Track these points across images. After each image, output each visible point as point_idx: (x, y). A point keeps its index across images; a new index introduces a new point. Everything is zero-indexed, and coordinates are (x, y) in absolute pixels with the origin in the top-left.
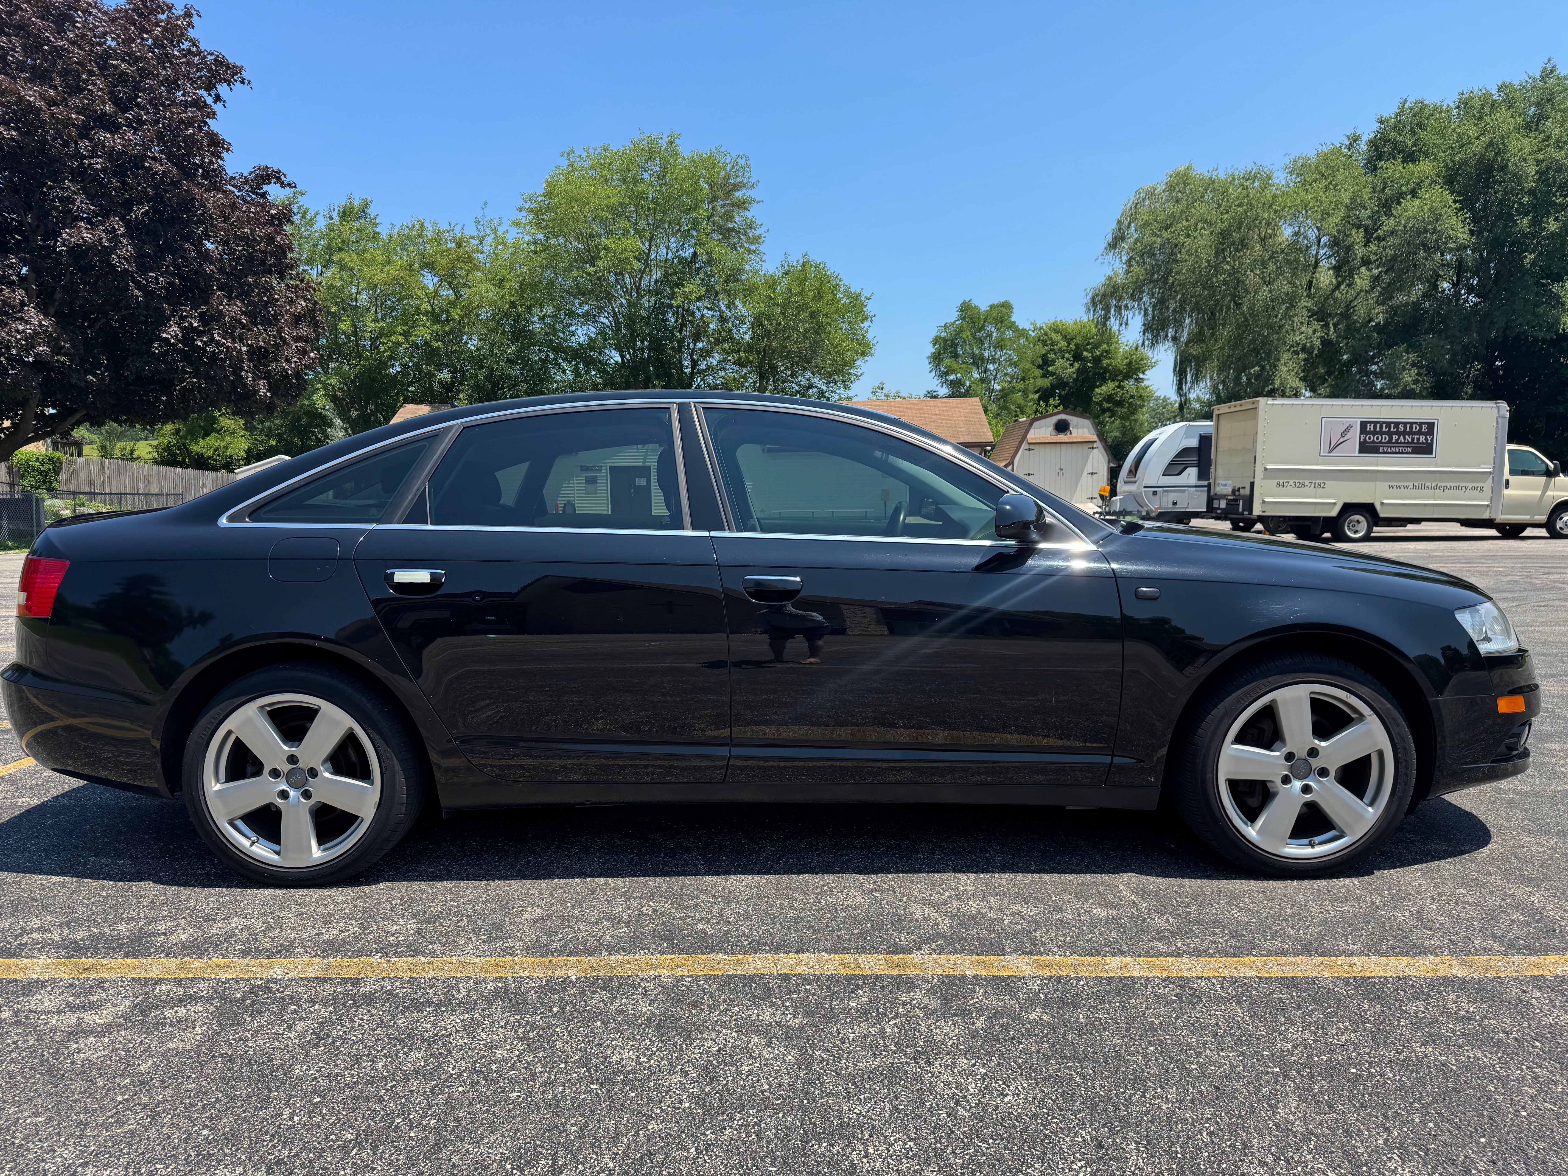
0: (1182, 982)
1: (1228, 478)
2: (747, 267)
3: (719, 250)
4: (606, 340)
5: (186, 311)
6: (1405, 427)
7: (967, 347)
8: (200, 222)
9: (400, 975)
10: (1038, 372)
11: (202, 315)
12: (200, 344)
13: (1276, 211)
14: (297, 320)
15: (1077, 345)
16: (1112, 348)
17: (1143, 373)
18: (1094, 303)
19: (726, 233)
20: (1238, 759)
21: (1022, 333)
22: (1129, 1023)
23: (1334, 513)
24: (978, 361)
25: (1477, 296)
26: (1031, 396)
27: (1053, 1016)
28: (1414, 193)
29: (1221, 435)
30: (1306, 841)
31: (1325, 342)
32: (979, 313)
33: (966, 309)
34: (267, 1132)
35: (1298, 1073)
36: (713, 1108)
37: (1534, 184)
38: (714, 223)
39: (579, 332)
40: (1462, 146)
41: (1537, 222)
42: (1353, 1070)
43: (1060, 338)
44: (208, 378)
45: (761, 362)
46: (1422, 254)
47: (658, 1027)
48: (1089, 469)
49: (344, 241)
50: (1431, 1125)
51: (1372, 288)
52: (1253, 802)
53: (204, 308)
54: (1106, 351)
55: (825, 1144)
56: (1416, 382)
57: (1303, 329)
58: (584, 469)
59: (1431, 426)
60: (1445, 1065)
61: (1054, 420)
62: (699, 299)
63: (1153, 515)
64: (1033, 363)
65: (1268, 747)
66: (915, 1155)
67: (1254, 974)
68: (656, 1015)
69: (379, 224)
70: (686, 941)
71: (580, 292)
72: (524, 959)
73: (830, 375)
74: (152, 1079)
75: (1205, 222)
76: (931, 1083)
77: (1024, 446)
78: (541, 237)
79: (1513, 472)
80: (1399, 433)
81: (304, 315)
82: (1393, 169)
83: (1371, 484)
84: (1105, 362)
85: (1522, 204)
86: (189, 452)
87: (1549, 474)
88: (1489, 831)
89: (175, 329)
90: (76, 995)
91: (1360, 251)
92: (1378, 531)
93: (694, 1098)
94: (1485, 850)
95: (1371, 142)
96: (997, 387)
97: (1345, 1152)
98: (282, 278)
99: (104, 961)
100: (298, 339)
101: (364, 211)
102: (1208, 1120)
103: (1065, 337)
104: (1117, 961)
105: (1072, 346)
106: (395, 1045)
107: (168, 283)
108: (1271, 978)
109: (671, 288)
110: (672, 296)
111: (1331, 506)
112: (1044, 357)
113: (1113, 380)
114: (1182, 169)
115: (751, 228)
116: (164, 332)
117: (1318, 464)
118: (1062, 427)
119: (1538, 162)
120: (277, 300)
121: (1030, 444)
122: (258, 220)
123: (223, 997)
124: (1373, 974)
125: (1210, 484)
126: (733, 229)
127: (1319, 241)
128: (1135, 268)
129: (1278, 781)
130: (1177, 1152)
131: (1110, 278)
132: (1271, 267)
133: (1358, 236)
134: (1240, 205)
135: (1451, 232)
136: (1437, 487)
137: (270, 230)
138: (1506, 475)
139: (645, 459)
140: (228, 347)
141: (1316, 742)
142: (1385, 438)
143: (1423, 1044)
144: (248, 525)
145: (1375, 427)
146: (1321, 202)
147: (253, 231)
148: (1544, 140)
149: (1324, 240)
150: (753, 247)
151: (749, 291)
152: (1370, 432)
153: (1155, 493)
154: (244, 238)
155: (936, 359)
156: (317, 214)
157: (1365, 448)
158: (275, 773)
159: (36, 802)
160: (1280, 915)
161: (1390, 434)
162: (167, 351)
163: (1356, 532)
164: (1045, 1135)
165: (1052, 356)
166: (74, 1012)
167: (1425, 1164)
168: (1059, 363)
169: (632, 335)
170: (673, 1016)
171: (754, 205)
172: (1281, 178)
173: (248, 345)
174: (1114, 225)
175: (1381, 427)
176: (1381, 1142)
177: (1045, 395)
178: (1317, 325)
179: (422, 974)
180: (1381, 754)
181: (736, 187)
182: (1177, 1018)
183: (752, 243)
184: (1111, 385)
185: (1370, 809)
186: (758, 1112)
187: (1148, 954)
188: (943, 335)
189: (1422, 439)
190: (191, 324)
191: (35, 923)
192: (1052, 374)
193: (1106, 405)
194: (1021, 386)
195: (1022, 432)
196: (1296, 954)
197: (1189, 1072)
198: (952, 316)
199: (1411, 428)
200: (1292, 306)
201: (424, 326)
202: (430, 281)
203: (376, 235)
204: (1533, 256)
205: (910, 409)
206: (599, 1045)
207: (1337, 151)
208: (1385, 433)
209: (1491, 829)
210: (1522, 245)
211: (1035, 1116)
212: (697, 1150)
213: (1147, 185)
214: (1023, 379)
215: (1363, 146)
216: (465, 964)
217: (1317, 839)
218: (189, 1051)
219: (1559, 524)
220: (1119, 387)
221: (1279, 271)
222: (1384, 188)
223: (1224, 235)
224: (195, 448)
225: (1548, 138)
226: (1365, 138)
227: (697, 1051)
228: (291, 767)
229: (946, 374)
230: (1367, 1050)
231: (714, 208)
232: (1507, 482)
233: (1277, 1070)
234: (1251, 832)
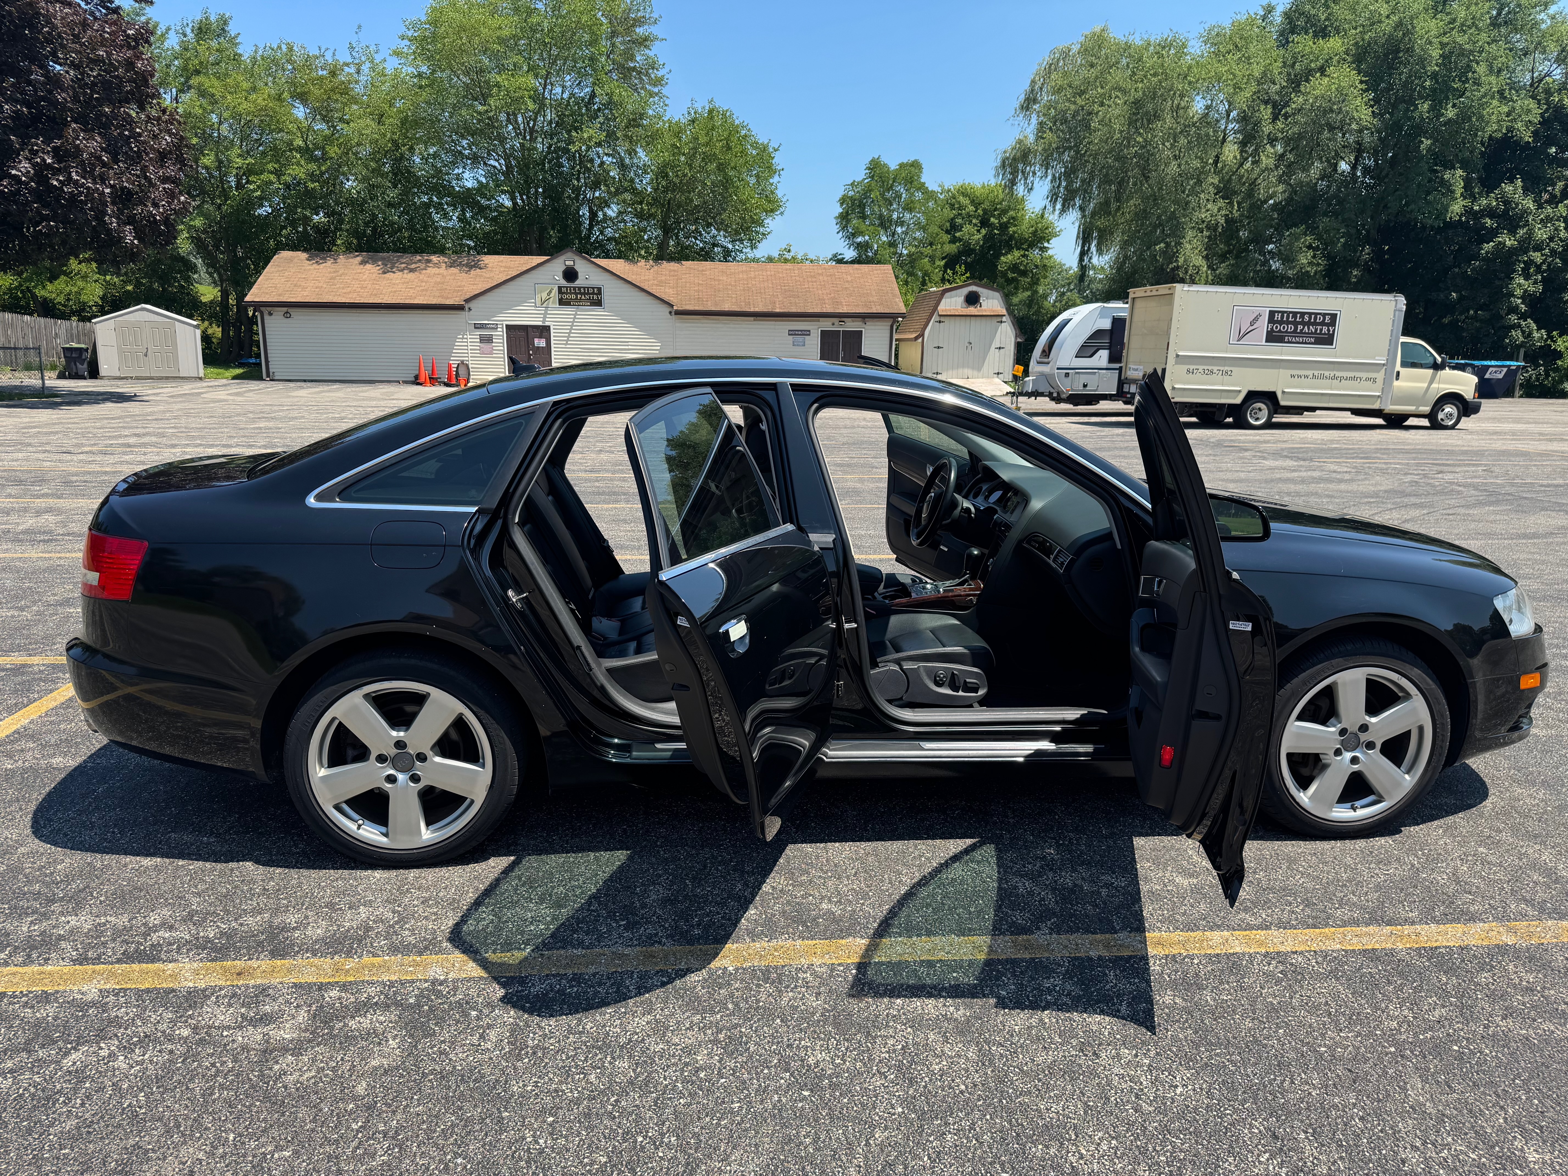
0: (1281, 957)
1: (1140, 363)
2: (651, 112)
3: (621, 92)
4: (497, 186)
5: (37, 145)
6: (1310, 318)
7: (876, 209)
8: (49, 41)
9: (562, 972)
10: (946, 238)
11: (56, 150)
12: (55, 183)
13: (1190, 83)
14: (163, 156)
15: (984, 210)
16: (1019, 215)
17: (1048, 241)
18: (1003, 165)
19: (626, 72)
20: (1300, 735)
21: (930, 195)
22: (1253, 1003)
23: (1238, 400)
24: (885, 223)
25: (1372, 178)
26: (938, 263)
27: (1184, 1000)
28: (1322, 70)
29: (1135, 318)
30: (1349, 805)
31: (1229, 221)
32: (888, 172)
33: (875, 167)
34: (521, 1159)
35: (1412, 1052)
36: (924, 1113)
37: (1437, 69)
38: (614, 61)
39: (466, 175)
40: (1373, 24)
41: (1436, 109)
42: (1456, 1048)
43: (968, 202)
44: (65, 221)
45: (666, 217)
46: (1326, 134)
47: (836, 1025)
48: (996, 343)
49: (201, 63)
50: (1536, 1102)
51: (1277, 167)
52: (1305, 772)
53: (58, 142)
54: (1013, 218)
55: (1040, 1147)
56: (1310, 264)
57: (1209, 206)
58: (477, 327)
59: (1334, 317)
60: (1527, 1039)
61: (965, 291)
62: (599, 144)
63: (1064, 396)
64: (940, 227)
65: (1324, 723)
66: (1123, 1154)
67: (1338, 946)
68: (828, 1011)
69: (239, 43)
70: (818, 924)
71: (467, 130)
72: (674, 948)
73: (737, 233)
74: (376, 1103)
75: (1120, 89)
76: (1106, 1076)
77: (935, 318)
78: (424, 69)
79: (1404, 364)
80: (1304, 323)
81: (170, 152)
82: (1304, 43)
83: (1274, 372)
84: (1011, 230)
85: (1424, 88)
86: (34, 296)
87: (1436, 367)
88: (1484, 783)
89: (25, 165)
90: (248, 1006)
91: (1267, 129)
92: (1278, 419)
93: (903, 1101)
94: (1488, 803)
95: (1285, 13)
96: (905, 252)
97: (1476, 1132)
98: (142, 108)
99: (254, 963)
100: (165, 180)
101: (223, 29)
102: (1354, 1105)
103: (972, 202)
104: (1216, 936)
105: (980, 211)
106: (597, 1055)
107: (13, 112)
108: (1354, 951)
109: (569, 132)
110: (570, 141)
111: (1235, 394)
112: (952, 221)
113: (1018, 249)
114: (1097, 29)
115: (653, 68)
116: (14, 168)
117: (1226, 352)
118: (972, 299)
119: (1443, 45)
120: (140, 135)
121: (940, 316)
122: (114, 41)
123: (398, 1004)
124: (1438, 944)
125: (1121, 368)
126: (634, 69)
127: (1228, 116)
128: (1048, 135)
129: (1332, 753)
130: (1340, 1140)
131: (1020, 142)
132: (1183, 141)
133: (1266, 112)
134: (1155, 75)
135: (1355, 114)
136: (1335, 378)
137: (129, 54)
138: (1398, 367)
139: (545, 317)
140: (88, 188)
141: (1367, 718)
142: (1291, 328)
143: (1503, 1018)
144: (338, 505)
145: (1282, 317)
146: (1234, 75)
147: (109, 54)
148: (1450, 23)
149: (1234, 114)
150: (656, 90)
151: (652, 139)
152: (1277, 322)
153: (1067, 375)
154: (98, 61)
155: (844, 219)
156: (168, 29)
157: (1272, 337)
158: (381, 759)
159: (72, 763)
160: (1338, 880)
161: (1296, 324)
162: (18, 191)
163: (1257, 419)
164: (1226, 1128)
165: (959, 221)
166: (255, 1027)
167: (1544, 1142)
168: (967, 228)
169: (526, 182)
170: (843, 1010)
171: (657, 43)
172: (1196, 48)
173: (112, 187)
174: (1026, 86)
175: (1288, 317)
176: (1501, 1121)
177: (951, 262)
178: (1221, 203)
179: (584, 970)
180: (1421, 729)
181: (639, 22)
182: (1291, 998)
183: (655, 85)
184: (1017, 253)
185: (1407, 776)
186: (967, 1114)
187: (1240, 928)
188: (851, 193)
189: (1325, 329)
190: (44, 160)
191: (154, 919)
192: (960, 240)
193: (1010, 275)
194: (928, 251)
195: (932, 303)
196: (1367, 924)
197: (1321, 1055)
198: (860, 174)
199: (1315, 318)
200: (1199, 182)
201: (298, 164)
202: (300, 112)
203: (237, 58)
204: (1429, 142)
205: (822, 274)
206: (790, 1046)
207: (1251, 22)
208: (1291, 323)
209: (1486, 780)
210: (1419, 130)
211: (1208, 1108)
212: (929, 1158)
213: (1062, 45)
214: (931, 244)
215: (1278, 18)
216: (621, 956)
217: (1358, 804)
218: (397, 1068)
219: (1441, 416)
220: (1023, 256)
221: (1189, 147)
222: (1294, 63)
223: (1137, 104)
224: (40, 293)
225: (1453, 21)
226: (1280, 9)
227: (883, 1050)
228: (396, 751)
229: (854, 235)
230: (1460, 1026)
231: (613, 45)
232: (1398, 373)
233: (1393, 1049)
234: (1304, 798)
